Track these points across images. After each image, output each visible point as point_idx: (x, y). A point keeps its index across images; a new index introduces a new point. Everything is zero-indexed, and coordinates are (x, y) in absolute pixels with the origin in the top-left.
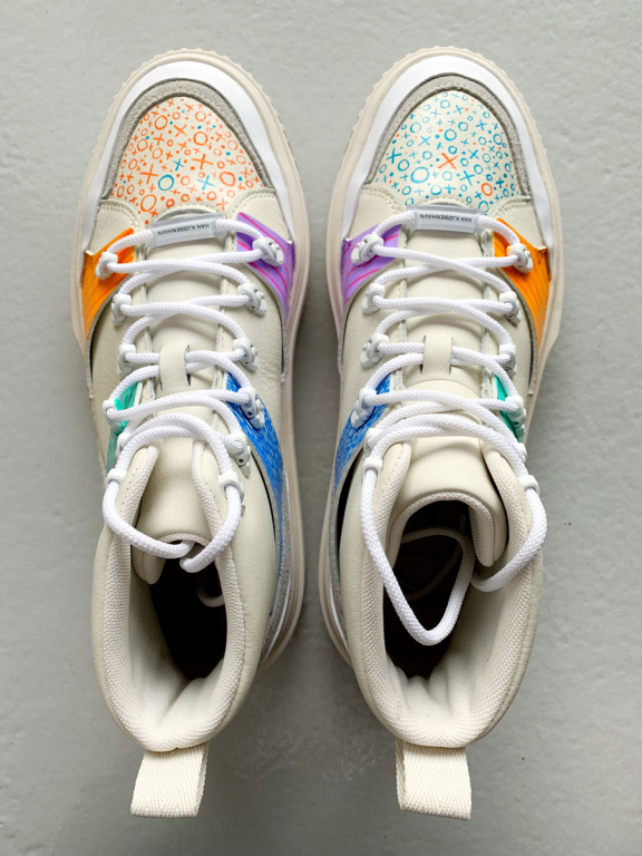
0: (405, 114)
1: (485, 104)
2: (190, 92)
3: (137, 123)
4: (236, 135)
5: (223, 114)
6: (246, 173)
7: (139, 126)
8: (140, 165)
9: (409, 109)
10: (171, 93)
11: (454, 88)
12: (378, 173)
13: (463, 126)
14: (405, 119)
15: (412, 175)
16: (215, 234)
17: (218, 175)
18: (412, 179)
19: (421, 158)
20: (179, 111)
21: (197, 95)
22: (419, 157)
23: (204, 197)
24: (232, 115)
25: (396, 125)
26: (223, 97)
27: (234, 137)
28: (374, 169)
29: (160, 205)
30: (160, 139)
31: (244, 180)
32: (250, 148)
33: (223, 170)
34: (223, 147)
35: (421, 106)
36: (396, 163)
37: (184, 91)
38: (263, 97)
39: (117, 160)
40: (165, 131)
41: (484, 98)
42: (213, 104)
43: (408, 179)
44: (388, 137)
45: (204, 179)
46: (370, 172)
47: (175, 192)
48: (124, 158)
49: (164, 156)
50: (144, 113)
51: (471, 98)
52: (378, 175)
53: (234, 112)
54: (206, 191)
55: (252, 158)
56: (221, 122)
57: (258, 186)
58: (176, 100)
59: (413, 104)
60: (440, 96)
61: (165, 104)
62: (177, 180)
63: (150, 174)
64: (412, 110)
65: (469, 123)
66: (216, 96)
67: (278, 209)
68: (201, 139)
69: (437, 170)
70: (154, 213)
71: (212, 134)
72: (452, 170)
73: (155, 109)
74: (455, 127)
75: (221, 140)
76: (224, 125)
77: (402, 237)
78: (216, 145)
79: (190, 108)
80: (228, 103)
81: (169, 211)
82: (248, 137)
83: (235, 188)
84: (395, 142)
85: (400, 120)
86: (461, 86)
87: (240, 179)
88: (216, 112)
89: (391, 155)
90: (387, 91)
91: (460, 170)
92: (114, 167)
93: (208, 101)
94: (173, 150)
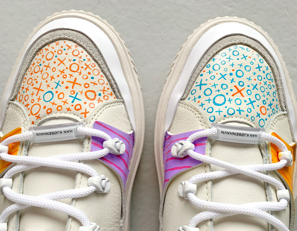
0: (209, 57)
1: (260, 54)
2: (71, 38)
3: (35, 55)
4: (99, 65)
5: (91, 52)
6: (104, 90)
7: (37, 57)
8: (34, 82)
9: (212, 54)
10: (58, 37)
11: (241, 44)
12: (190, 94)
13: (248, 68)
14: (209, 61)
15: (214, 99)
16: (76, 136)
17: (84, 92)
18: (214, 102)
19: (220, 89)
20: (62, 49)
21: (75, 39)
22: (218, 87)
23: (72, 108)
24: (97, 52)
25: (203, 64)
26: (92, 41)
27: (97, 67)
28: (187, 91)
29: (43, 112)
30: (48, 66)
31: (102, 95)
32: (108, 74)
33: (88, 89)
34: (89, 73)
35: (220, 53)
36: (203, 90)
37: (67, 37)
38: (119, 40)
39: (22, 77)
40: (51, 62)
41: (260, 50)
42: (85, 45)
43: (211, 102)
44: (198, 71)
45: (74, 96)
46: (185, 93)
47: (53, 104)
48: (25, 76)
49: (49, 78)
50: (40, 49)
51: (252, 50)
52: (190, 95)
53: (99, 51)
54: (75, 104)
55: (109, 81)
56: (89, 57)
57: (112, 99)
58: (61, 42)
59: (215, 52)
60: (232, 48)
61: (54, 44)
62: (56, 95)
63: (39, 89)
64: (214, 55)
65: (252, 66)
66: (88, 40)
67: (124, 112)
68: (74, 68)
69: (232, 98)
70: (38, 117)
71: (83, 65)
72: (241, 98)
73: (47, 47)
74: (242, 68)
75: (88, 69)
76: (91, 59)
77: (208, 145)
78: (84, 72)
79: (70, 47)
80: (95, 45)
81: (48, 117)
82: (107, 66)
83: (95, 101)
84: (202, 75)
85: (206, 61)
86: (246, 42)
87: (100, 95)
88: (86, 50)
89: (199, 84)
90: (196, 42)
91: (246, 98)
92: (19, 81)
93: (82, 43)
94: (55, 74)
